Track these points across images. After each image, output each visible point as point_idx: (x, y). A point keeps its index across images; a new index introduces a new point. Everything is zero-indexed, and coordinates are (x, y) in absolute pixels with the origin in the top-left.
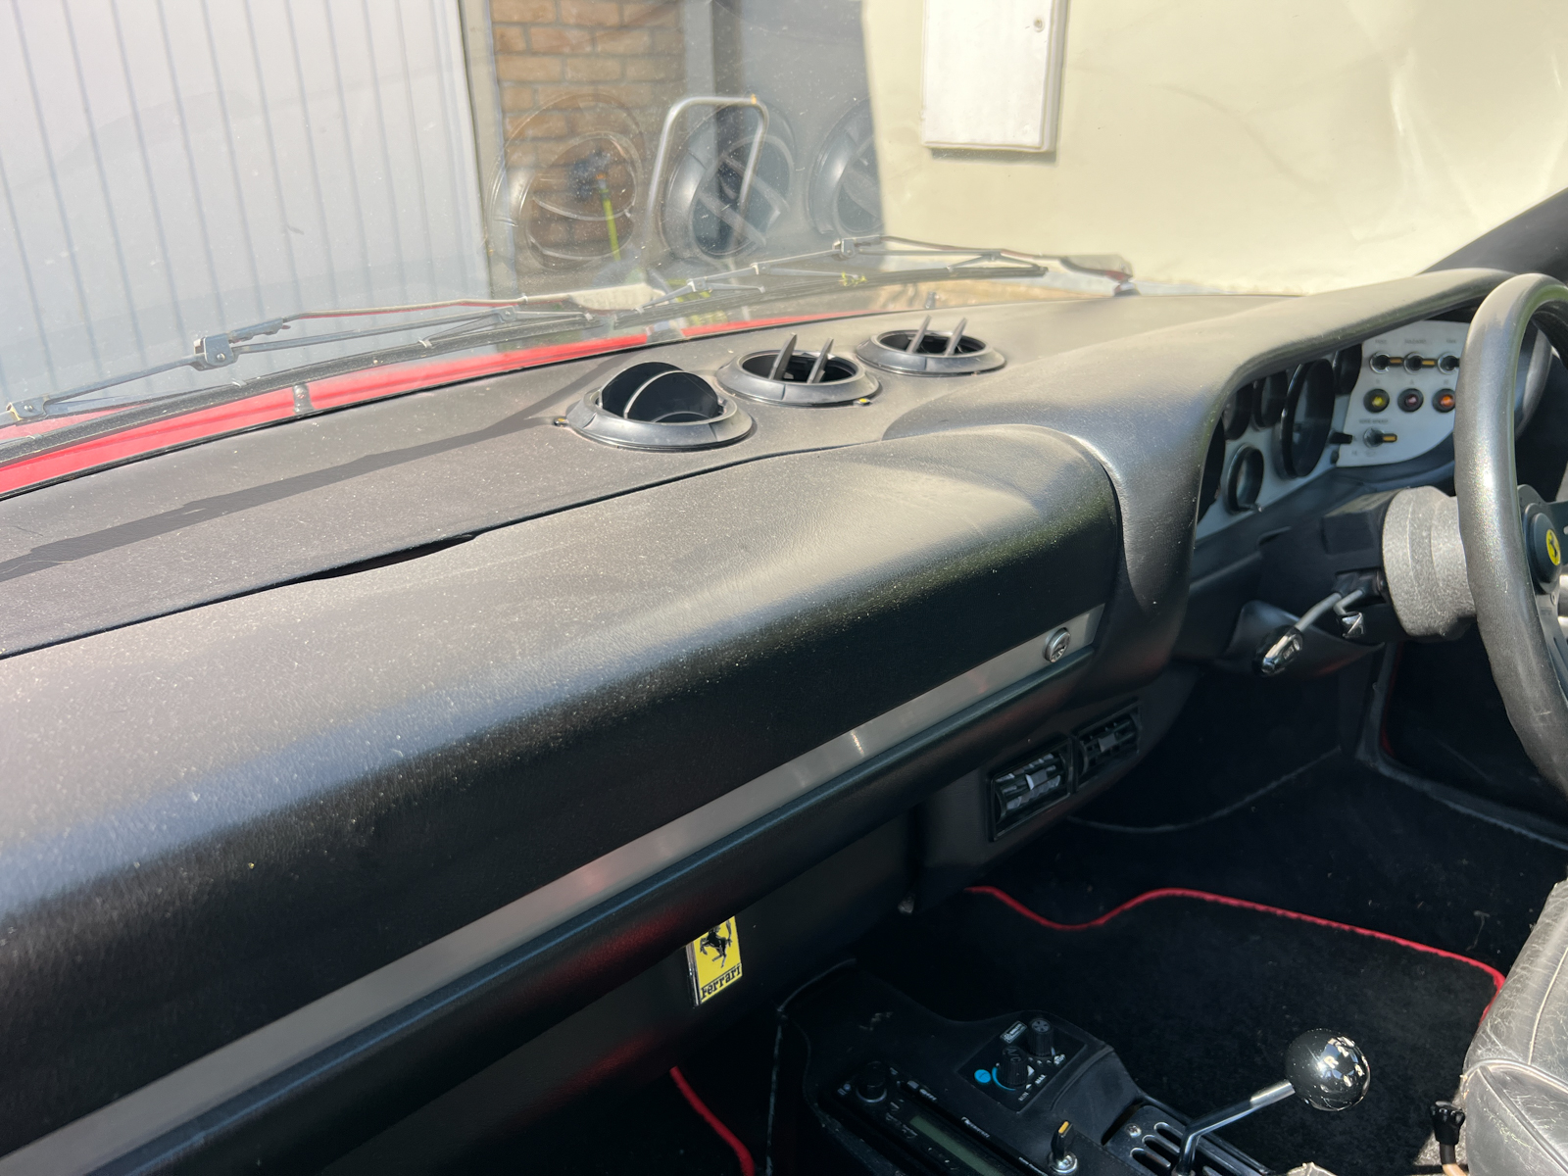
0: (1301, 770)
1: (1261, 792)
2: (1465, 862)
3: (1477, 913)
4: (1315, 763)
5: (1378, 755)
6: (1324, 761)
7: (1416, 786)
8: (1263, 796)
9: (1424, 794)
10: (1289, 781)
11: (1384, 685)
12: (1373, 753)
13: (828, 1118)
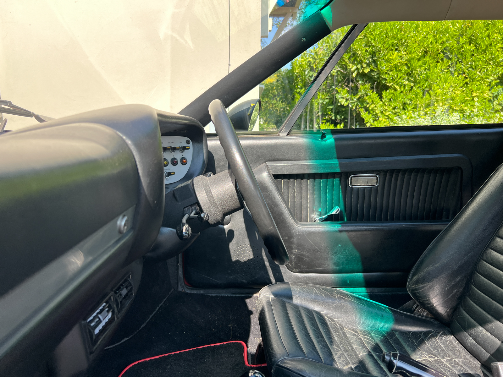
2: (220, 311)
3: (229, 326)
4: (168, 296)
5: (185, 287)
6: (170, 295)
7: (199, 293)
8: (155, 314)
9: (202, 294)
10: (162, 305)
11: (181, 263)
12: (183, 287)
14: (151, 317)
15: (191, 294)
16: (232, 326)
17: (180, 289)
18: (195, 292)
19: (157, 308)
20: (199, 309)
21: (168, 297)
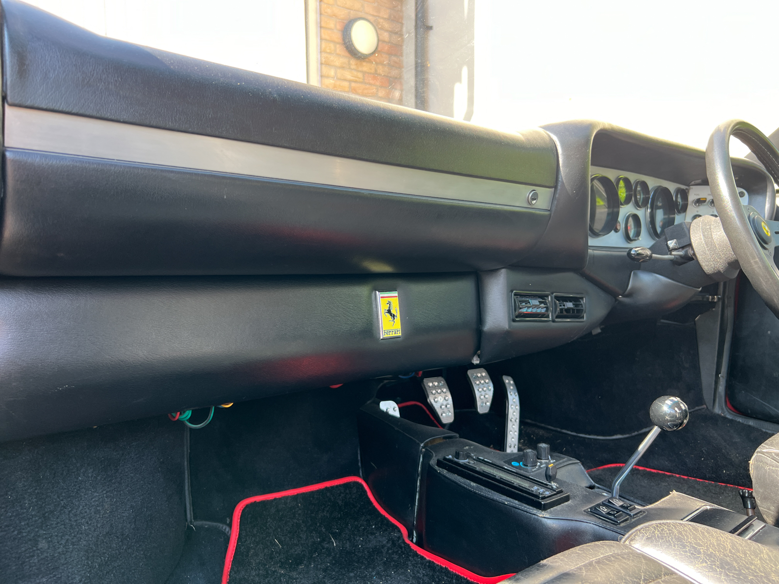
4: (692, 410)
5: (725, 410)
6: (697, 410)
7: (745, 423)
9: (749, 426)
11: (725, 375)
12: (722, 409)
13: (441, 469)
15: (731, 421)
17: (717, 410)
18: (740, 420)
20: (736, 440)
21: (693, 412)
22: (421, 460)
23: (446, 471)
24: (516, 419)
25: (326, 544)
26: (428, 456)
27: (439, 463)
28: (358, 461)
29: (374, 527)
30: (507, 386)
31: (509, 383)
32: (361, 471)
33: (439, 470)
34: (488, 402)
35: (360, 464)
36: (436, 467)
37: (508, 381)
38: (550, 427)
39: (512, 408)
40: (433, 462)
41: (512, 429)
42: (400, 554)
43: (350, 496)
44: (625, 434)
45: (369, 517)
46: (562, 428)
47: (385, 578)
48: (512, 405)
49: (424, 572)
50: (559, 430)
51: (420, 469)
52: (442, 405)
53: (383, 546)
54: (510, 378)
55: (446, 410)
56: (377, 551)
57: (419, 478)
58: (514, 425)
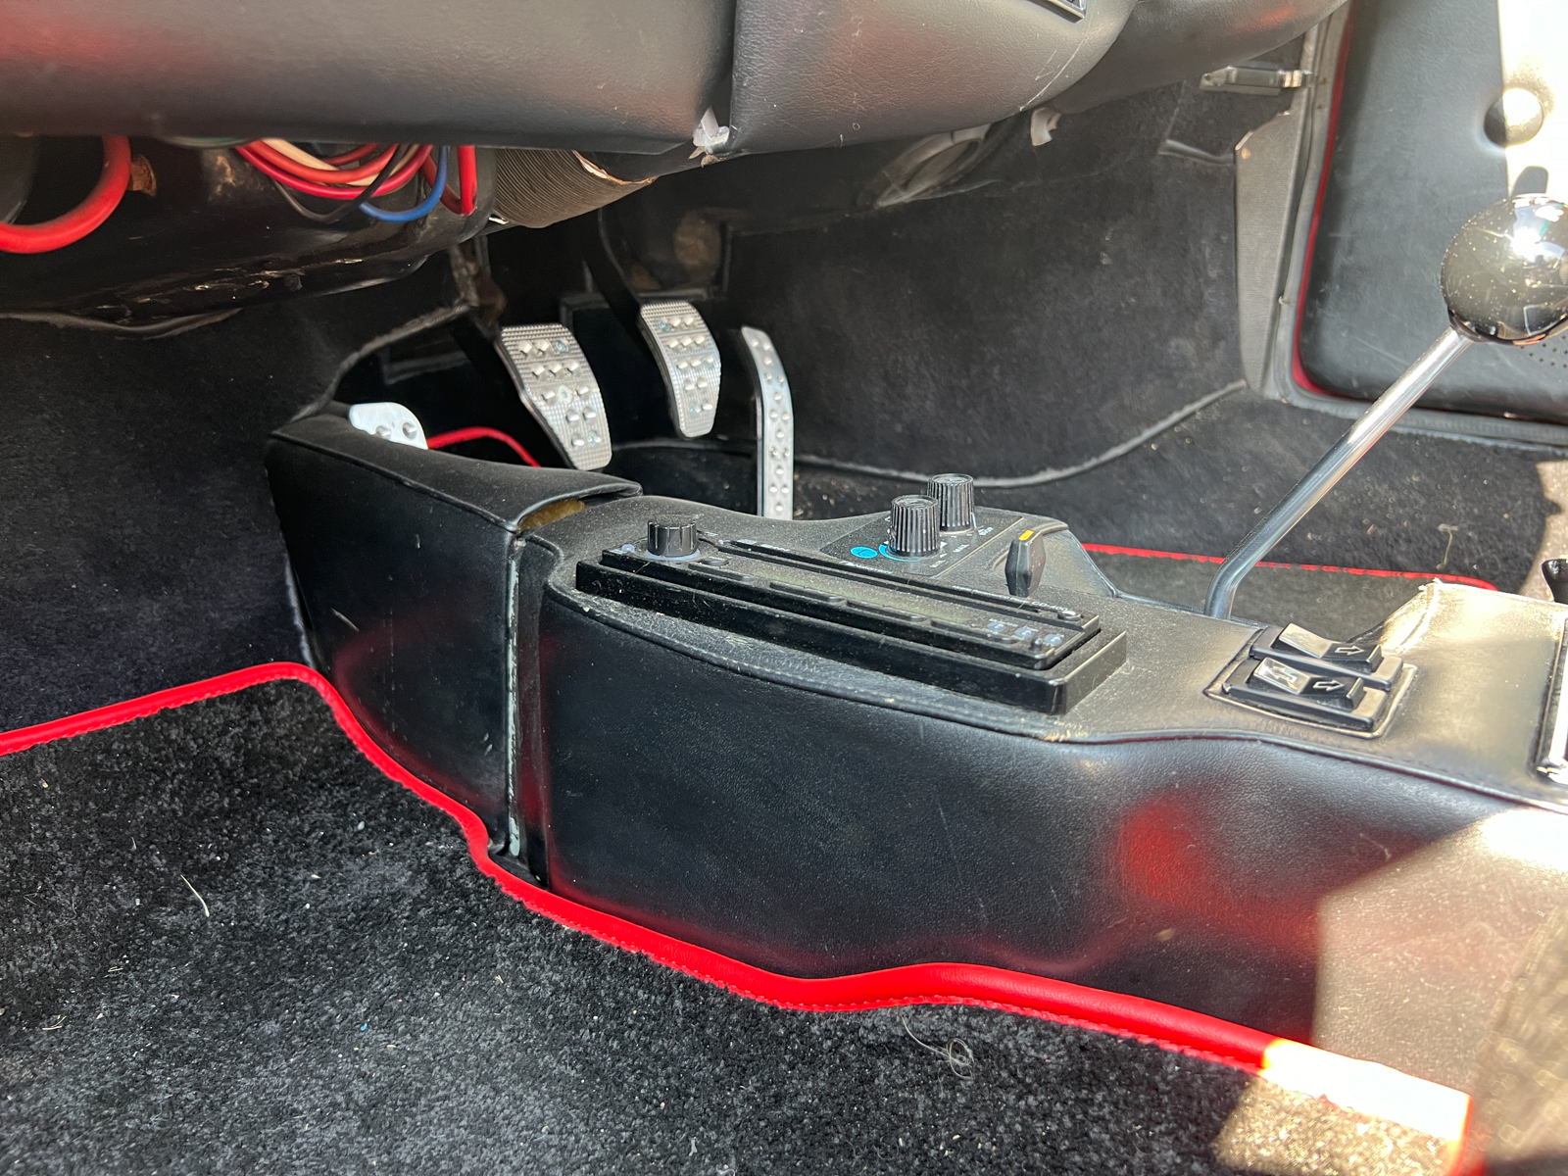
0: (1206, 400)
1: (1162, 425)
2: (1415, 479)
3: (1442, 527)
4: (1221, 393)
5: (1291, 388)
6: (1230, 394)
7: (1340, 414)
8: (1164, 431)
10: (1193, 414)
11: (1293, 297)
12: (1284, 386)
13: (594, 599)
14: (1148, 433)
15: (1308, 413)
16: (1453, 532)
17: (1273, 392)
18: (1326, 407)
19: (1176, 416)
21: (1223, 396)
22: (514, 579)
23: (618, 604)
24: (786, 449)
25: (168, 914)
26: (536, 560)
27: (586, 578)
28: (289, 611)
29: (361, 826)
30: (756, 355)
31: (760, 348)
32: (304, 644)
33: (588, 602)
34: (707, 401)
35: (298, 622)
36: (577, 596)
37: (758, 343)
38: (869, 469)
39: (774, 420)
40: (561, 577)
41: (775, 480)
42: (460, 917)
43: (265, 730)
44: (1067, 466)
45: (341, 794)
46: (902, 469)
47: (407, 1022)
48: (772, 411)
49: (557, 978)
50: (894, 473)
51: (511, 612)
52: (572, 411)
53: (396, 897)
54: (762, 335)
55: (583, 429)
56: (373, 916)
57: (513, 642)
58: (779, 467)
